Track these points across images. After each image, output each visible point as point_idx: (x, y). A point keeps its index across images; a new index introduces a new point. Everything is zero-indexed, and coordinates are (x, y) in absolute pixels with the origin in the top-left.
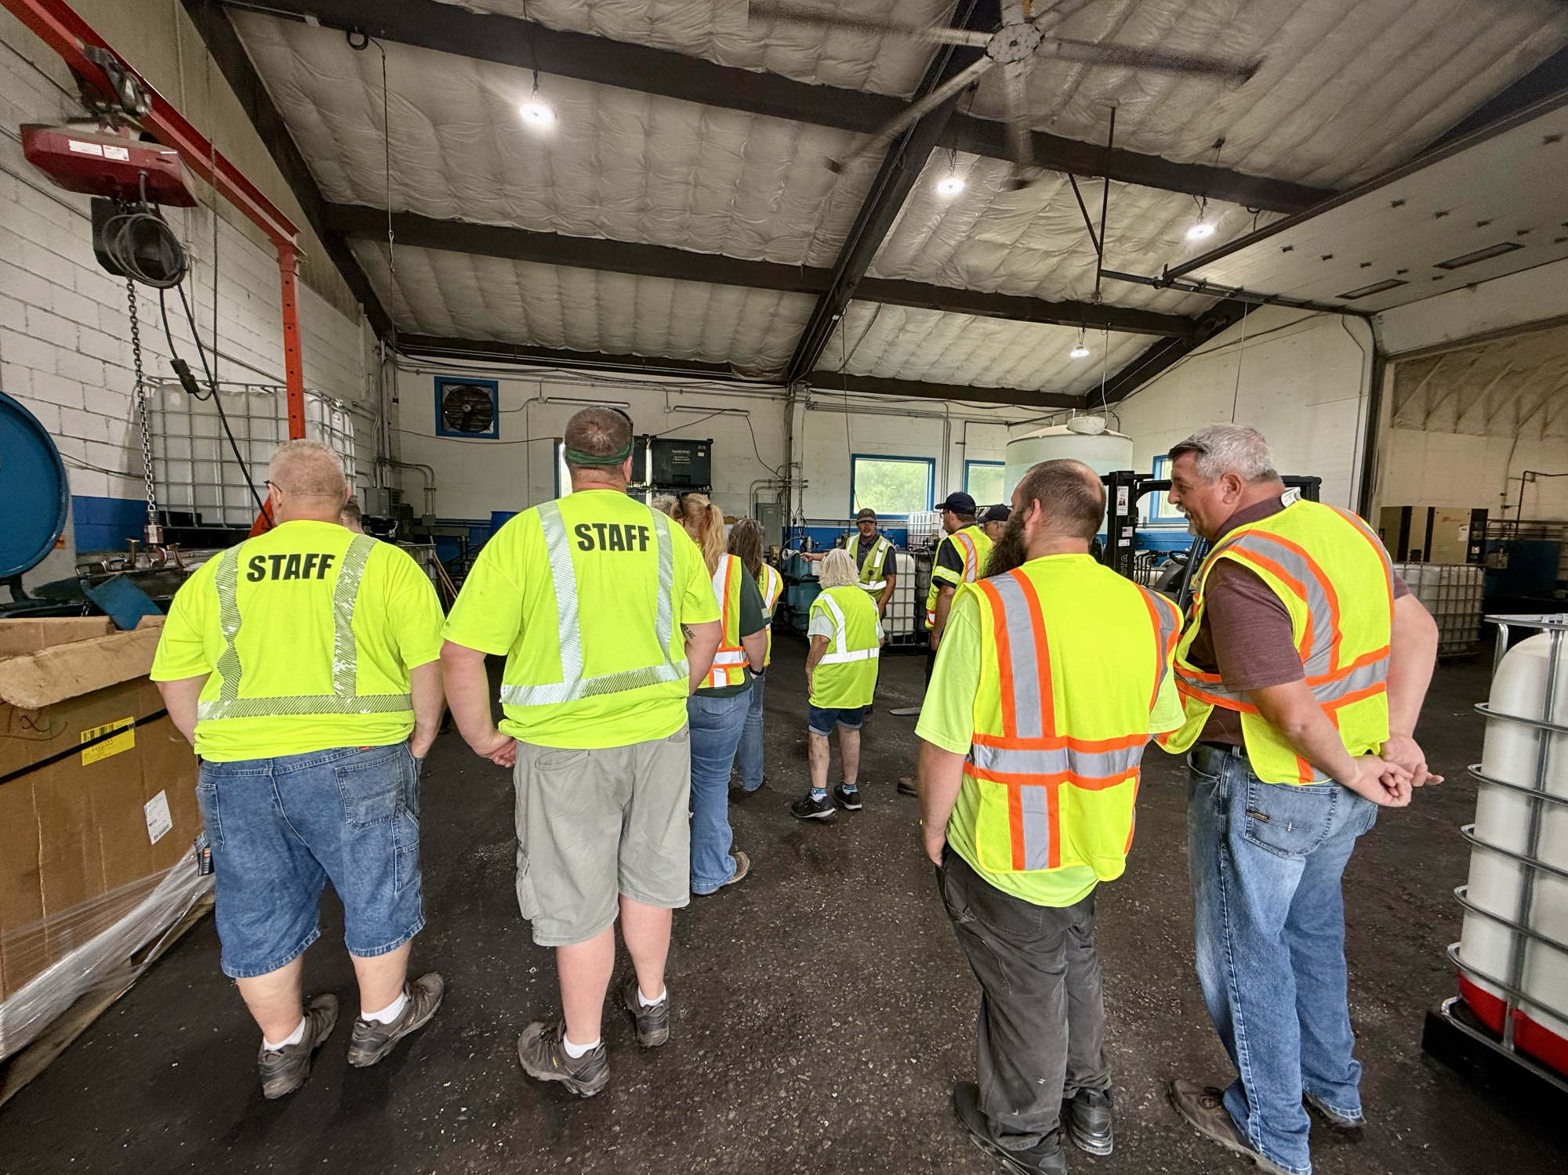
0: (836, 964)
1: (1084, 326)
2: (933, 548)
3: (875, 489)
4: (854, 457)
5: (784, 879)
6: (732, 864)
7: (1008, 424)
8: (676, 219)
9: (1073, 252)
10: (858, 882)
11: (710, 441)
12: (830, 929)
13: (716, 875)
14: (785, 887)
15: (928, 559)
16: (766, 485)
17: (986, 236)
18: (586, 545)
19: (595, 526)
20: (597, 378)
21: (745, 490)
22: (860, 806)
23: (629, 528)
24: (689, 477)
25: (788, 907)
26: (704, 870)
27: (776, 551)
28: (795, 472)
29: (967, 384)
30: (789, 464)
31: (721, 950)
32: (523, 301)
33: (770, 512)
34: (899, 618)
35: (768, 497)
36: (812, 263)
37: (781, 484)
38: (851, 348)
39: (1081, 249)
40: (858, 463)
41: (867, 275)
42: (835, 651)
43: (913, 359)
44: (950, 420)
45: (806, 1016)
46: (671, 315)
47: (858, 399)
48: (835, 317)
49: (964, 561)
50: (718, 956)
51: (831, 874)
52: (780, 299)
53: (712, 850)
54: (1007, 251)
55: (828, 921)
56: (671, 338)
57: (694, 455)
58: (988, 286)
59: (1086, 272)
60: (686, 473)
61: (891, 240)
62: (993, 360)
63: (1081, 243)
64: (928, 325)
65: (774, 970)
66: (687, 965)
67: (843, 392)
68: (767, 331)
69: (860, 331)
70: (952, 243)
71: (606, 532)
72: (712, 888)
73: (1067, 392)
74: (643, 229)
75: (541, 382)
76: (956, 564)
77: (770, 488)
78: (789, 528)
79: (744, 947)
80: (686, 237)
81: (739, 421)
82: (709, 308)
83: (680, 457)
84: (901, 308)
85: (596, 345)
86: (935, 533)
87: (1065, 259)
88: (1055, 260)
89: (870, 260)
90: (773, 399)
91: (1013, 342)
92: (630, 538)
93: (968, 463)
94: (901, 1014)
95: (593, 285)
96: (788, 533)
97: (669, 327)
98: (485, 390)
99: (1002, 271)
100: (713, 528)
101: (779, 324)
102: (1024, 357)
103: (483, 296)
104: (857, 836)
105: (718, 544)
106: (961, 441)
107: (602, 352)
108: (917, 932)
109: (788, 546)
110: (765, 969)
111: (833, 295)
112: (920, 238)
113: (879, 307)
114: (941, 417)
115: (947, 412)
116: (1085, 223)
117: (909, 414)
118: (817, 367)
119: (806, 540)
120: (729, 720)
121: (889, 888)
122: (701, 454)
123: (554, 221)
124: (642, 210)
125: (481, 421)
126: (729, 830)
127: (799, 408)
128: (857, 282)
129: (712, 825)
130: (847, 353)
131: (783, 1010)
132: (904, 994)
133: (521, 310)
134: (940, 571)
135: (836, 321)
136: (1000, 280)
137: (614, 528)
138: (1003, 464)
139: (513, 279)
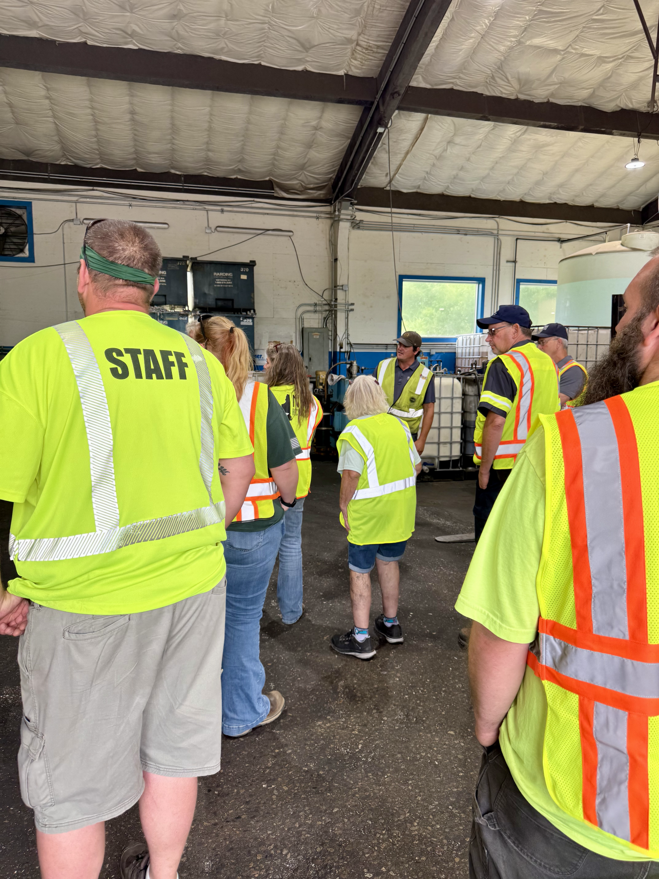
0: (371, 810)
1: (639, 136)
2: (481, 371)
3: (424, 312)
4: (402, 278)
5: (320, 718)
6: (265, 703)
7: (561, 241)
8: (212, 26)
9: (627, 58)
10: (397, 720)
11: (252, 264)
12: (367, 772)
13: (248, 716)
14: (320, 727)
15: (476, 382)
16: (312, 308)
17: (537, 41)
18: (119, 373)
19: (127, 351)
20: (134, 198)
21: (289, 314)
22: (401, 640)
23: (165, 354)
24: (232, 300)
25: (323, 749)
26: (235, 711)
27: (323, 376)
28: (340, 295)
29: (517, 199)
30: (334, 287)
31: (251, 796)
32: (54, 116)
33: (316, 336)
34: (445, 443)
35: (314, 321)
36: (355, 72)
37: (327, 308)
38: (398, 163)
39: (636, 54)
40: (406, 284)
41: (413, 84)
42: (367, 486)
43: (462, 174)
44: (500, 237)
45: (338, 867)
46: (210, 129)
47: (404, 216)
48: (380, 130)
49: (518, 385)
50: (247, 803)
51: (369, 712)
52: (323, 112)
53: (243, 690)
54: (559, 57)
55: (365, 762)
56: (210, 154)
57: (236, 279)
58: (539, 94)
59: (641, 79)
60: (229, 296)
61: (437, 47)
62: (545, 174)
63: (636, 48)
64: (477, 137)
65: (306, 817)
66: (215, 813)
67: (388, 210)
68: (310, 145)
69: (405, 144)
70: (502, 48)
71: (141, 358)
72: (243, 729)
73: (622, 207)
74: (179, 38)
75: (76, 202)
76: (508, 388)
77: (315, 311)
78: (335, 353)
79: (275, 792)
80: (223, 45)
81: (283, 241)
82: (249, 122)
83: (222, 279)
84: (448, 120)
85: (133, 162)
86: (484, 355)
87: (621, 64)
88: (610, 66)
89: (415, 69)
90: (318, 218)
91: (565, 154)
92: (168, 365)
93: (519, 282)
94: (437, 863)
95: (127, 98)
96: (334, 357)
97: (207, 143)
98: (19, 212)
99: (554, 79)
100: (236, 353)
101: (322, 137)
102: (577, 170)
103: (13, 112)
104: (397, 671)
105: (242, 369)
106: (512, 259)
107: (139, 170)
108: (456, 774)
109: (334, 371)
110: (295, 815)
111: (378, 107)
112: (468, 44)
113: (426, 119)
114: (492, 234)
115: (498, 229)
116: (641, 27)
117: (458, 231)
118: (362, 183)
119: (351, 364)
120: (259, 555)
121: (429, 727)
122: (244, 277)
123: (83, 29)
124: (175, 16)
125: (15, 244)
126: (262, 670)
127: (344, 227)
128: (402, 92)
129: (243, 665)
130: (393, 168)
131: (313, 860)
132: (441, 841)
133: (52, 126)
134: (488, 397)
135: (381, 134)
136: (552, 88)
137: (149, 354)
138: (555, 282)
139: (43, 92)
